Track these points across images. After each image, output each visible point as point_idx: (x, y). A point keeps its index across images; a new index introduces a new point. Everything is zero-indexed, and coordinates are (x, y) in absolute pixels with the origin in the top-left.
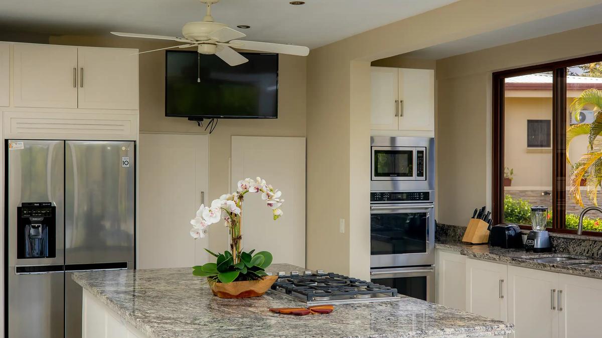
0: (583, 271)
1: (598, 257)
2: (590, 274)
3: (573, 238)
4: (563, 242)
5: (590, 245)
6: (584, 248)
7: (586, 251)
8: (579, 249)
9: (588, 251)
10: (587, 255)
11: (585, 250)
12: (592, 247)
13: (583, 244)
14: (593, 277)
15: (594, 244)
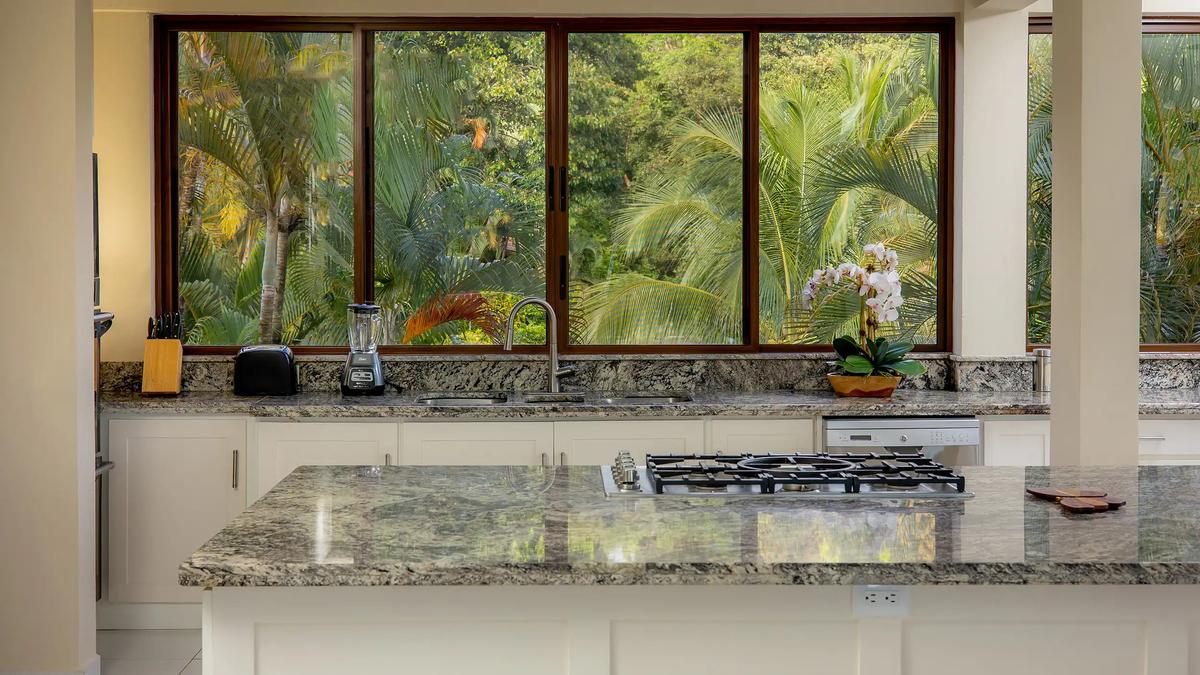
0: (632, 409)
1: (505, 389)
2: (651, 413)
3: (441, 359)
4: (409, 371)
5: (483, 371)
6: (466, 377)
7: (472, 383)
8: (452, 381)
9: (478, 381)
10: (476, 389)
11: (468, 381)
12: (486, 373)
13: (463, 369)
14: (658, 417)
15: (493, 367)
